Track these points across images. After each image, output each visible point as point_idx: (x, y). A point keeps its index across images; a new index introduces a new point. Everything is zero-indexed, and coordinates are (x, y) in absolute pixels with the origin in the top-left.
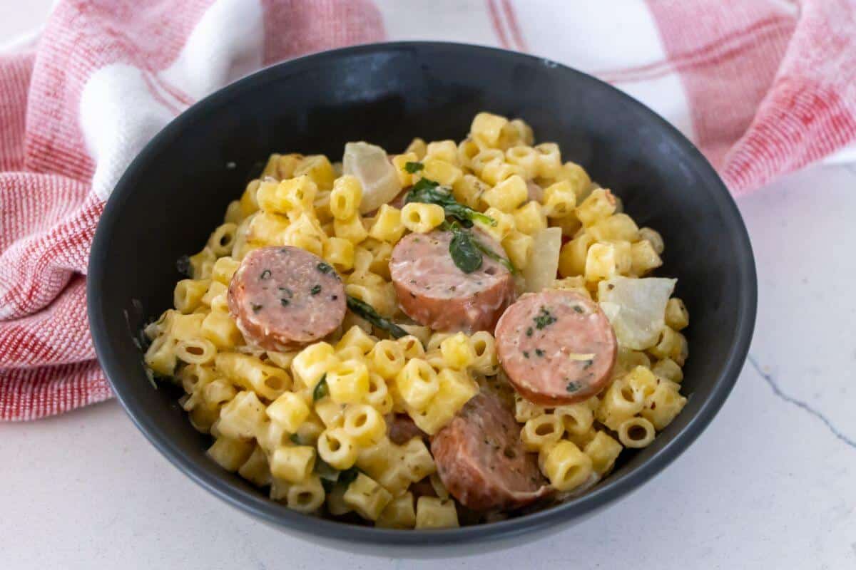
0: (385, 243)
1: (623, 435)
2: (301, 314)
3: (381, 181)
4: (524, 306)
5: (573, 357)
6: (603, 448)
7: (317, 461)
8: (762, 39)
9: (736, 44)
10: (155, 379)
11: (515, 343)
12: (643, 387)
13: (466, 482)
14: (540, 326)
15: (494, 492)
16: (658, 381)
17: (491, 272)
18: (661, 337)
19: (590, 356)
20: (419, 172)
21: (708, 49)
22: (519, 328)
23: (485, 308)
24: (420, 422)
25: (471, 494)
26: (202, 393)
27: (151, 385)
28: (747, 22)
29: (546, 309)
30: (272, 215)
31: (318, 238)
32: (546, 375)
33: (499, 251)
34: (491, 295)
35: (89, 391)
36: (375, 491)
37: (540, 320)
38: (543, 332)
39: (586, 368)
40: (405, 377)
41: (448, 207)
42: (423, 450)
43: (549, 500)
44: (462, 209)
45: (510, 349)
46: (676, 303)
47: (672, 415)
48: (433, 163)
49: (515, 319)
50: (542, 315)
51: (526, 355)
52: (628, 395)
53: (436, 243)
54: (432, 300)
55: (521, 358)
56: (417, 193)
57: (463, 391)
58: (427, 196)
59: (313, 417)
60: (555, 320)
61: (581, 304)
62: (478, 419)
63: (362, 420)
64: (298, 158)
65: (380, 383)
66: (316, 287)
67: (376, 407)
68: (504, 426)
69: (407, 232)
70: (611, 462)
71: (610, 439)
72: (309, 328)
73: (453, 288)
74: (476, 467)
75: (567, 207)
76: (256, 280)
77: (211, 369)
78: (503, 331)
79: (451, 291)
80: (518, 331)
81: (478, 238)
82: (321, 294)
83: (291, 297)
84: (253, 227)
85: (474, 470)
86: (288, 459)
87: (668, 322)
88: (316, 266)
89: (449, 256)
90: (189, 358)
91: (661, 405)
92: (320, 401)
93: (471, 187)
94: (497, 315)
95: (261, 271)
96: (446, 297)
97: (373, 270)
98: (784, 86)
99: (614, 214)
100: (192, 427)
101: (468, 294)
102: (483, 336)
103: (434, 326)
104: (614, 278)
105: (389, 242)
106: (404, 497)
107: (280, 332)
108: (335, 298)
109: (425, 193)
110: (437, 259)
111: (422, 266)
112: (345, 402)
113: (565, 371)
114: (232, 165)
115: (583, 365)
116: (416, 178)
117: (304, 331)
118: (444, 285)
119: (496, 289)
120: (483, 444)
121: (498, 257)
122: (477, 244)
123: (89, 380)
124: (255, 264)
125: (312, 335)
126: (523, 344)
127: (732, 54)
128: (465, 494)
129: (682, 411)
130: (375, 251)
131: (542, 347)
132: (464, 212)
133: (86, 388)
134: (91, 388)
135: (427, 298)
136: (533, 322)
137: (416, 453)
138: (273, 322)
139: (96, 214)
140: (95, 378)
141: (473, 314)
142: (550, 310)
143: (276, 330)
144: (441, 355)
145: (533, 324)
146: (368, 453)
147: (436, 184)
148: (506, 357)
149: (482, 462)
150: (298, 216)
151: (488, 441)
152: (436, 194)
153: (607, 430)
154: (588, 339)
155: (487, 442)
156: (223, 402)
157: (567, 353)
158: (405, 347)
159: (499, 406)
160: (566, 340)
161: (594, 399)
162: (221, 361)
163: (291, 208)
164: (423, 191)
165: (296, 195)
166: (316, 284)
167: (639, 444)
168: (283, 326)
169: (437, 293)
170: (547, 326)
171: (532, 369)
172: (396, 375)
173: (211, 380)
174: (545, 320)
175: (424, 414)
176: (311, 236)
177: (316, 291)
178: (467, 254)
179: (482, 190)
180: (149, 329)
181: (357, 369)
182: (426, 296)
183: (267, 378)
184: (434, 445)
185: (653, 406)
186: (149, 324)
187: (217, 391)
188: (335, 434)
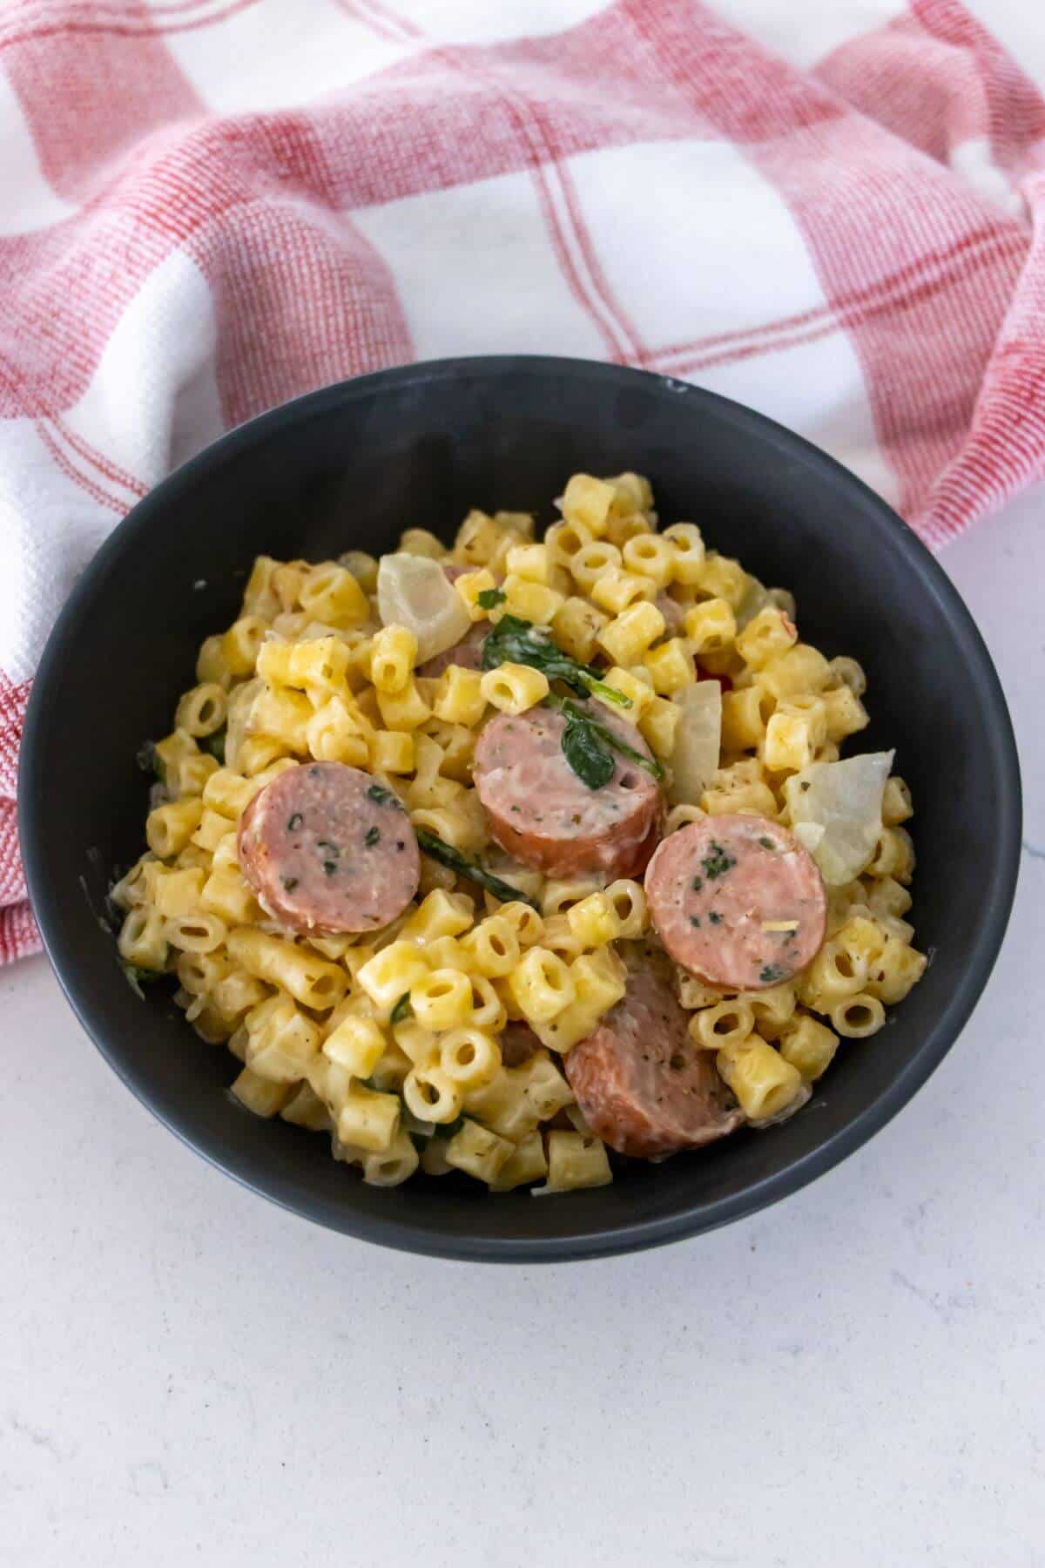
0: (457, 727)
1: (838, 1020)
2: (356, 886)
3: (440, 616)
4: (686, 841)
5: (767, 926)
6: (814, 1045)
7: (405, 1115)
8: (973, 264)
9: (932, 274)
10: (141, 983)
11: (678, 902)
12: (867, 952)
13: (623, 1125)
14: (712, 874)
15: (665, 1138)
16: (886, 937)
17: (627, 783)
18: (879, 849)
19: (792, 925)
20: (499, 607)
21: (891, 282)
22: (681, 878)
23: (628, 842)
24: (548, 1038)
25: (630, 1139)
26: (211, 994)
27: (133, 992)
28: (949, 237)
29: (718, 844)
30: (282, 694)
31: (361, 737)
32: (727, 954)
33: (638, 744)
34: (635, 823)
35: (19, 944)
36: (492, 1147)
37: (711, 865)
38: (717, 883)
39: (786, 943)
40: (524, 981)
41: (550, 666)
42: (554, 1077)
43: (746, 1134)
44: (574, 671)
45: (671, 914)
46: (895, 785)
47: (907, 986)
48: (520, 589)
49: (674, 862)
50: (714, 855)
51: (695, 922)
52: (844, 966)
53: (540, 733)
54: (548, 841)
55: (688, 928)
56: (499, 639)
57: (609, 989)
58: (514, 647)
59: (392, 1048)
60: (734, 862)
61: (770, 835)
62: (632, 1023)
63: (466, 1055)
64: (305, 571)
65: (488, 991)
66: (372, 833)
67: (485, 1030)
68: (665, 1018)
69: (491, 710)
70: (825, 1066)
71: (819, 1026)
72: (372, 909)
73: (577, 819)
74: (638, 1107)
75: (724, 640)
76: (282, 834)
77: (221, 958)
78: (657, 884)
79: (575, 823)
80: (679, 884)
81: (601, 720)
82: (380, 843)
83: (337, 856)
84: (256, 715)
85: (636, 1113)
86: (365, 1123)
87: (889, 824)
88: (366, 790)
89: (562, 758)
90: (188, 944)
91: (892, 973)
92: (401, 1024)
93: (578, 620)
94: (644, 852)
95: (288, 817)
96: (568, 834)
97: (445, 773)
98: (1015, 361)
99: (793, 647)
100: (197, 1037)
101: (600, 828)
102: (626, 887)
103: (550, 872)
104: (808, 769)
105: (464, 725)
106: (530, 1143)
107: (331, 922)
108: (401, 846)
109: (513, 640)
110: (546, 764)
111: (525, 777)
112: (441, 1029)
113: (755, 949)
114: (201, 584)
115: (782, 939)
116: (495, 615)
117: (365, 916)
118: (562, 813)
119: (640, 814)
120: (642, 1061)
121: (638, 756)
122: (603, 733)
123: (16, 927)
124: (278, 806)
125: (376, 920)
126: (689, 903)
127: (926, 291)
128: (621, 1140)
129: (922, 979)
130: (444, 737)
131: (718, 908)
132: (577, 675)
133: (14, 941)
134: (21, 939)
135: (539, 839)
136: (700, 867)
137: (544, 1082)
138: (317, 905)
139: (10, 707)
140: (25, 924)
141: (608, 855)
142: (725, 847)
143: (322, 920)
144: (569, 931)
145: (700, 871)
146: (476, 1096)
147: (527, 625)
148: (665, 927)
149: (644, 1095)
150: (327, 699)
151: (648, 1055)
152: (530, 644)
153: (816, 1016)
154: (786, 894)
155: (646, 1058)
156: (249, 1009)
157: (757, 918)
158: (517, 926)
159: (654, 986)
160: (752, 896)
161: (799, 979)
162: (236, 947)
163: (312, 685)
164: (508, 637)
165: (323, 674)
166: (370, 826)
167: (863, 1031)
168: (333, 912)
169: (554, 830)
170: (723, 874)
171: (706, 944)
172: (512, 973)
173: (225, 976)
174: (719, 864)
175: (554, 1028)
176: (350, 735)
177: (372, 839)
178: (592, 756)
179: (596, 628)
180: (118, 891)
181: (455, 984)
182: (537, 835)
183: (313, 983)
184: (571, 1068)
185: (881, 977)
186: (115, 882)
187: (235, 994)
188: (431, 1077)
